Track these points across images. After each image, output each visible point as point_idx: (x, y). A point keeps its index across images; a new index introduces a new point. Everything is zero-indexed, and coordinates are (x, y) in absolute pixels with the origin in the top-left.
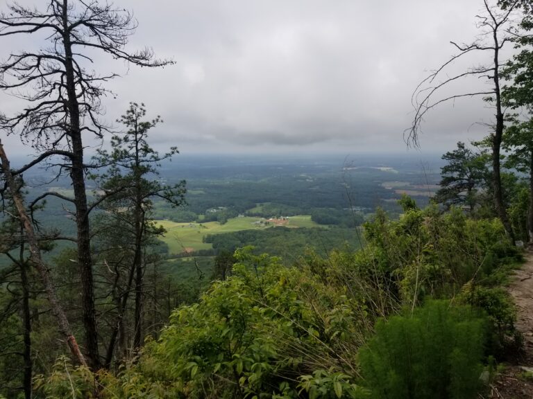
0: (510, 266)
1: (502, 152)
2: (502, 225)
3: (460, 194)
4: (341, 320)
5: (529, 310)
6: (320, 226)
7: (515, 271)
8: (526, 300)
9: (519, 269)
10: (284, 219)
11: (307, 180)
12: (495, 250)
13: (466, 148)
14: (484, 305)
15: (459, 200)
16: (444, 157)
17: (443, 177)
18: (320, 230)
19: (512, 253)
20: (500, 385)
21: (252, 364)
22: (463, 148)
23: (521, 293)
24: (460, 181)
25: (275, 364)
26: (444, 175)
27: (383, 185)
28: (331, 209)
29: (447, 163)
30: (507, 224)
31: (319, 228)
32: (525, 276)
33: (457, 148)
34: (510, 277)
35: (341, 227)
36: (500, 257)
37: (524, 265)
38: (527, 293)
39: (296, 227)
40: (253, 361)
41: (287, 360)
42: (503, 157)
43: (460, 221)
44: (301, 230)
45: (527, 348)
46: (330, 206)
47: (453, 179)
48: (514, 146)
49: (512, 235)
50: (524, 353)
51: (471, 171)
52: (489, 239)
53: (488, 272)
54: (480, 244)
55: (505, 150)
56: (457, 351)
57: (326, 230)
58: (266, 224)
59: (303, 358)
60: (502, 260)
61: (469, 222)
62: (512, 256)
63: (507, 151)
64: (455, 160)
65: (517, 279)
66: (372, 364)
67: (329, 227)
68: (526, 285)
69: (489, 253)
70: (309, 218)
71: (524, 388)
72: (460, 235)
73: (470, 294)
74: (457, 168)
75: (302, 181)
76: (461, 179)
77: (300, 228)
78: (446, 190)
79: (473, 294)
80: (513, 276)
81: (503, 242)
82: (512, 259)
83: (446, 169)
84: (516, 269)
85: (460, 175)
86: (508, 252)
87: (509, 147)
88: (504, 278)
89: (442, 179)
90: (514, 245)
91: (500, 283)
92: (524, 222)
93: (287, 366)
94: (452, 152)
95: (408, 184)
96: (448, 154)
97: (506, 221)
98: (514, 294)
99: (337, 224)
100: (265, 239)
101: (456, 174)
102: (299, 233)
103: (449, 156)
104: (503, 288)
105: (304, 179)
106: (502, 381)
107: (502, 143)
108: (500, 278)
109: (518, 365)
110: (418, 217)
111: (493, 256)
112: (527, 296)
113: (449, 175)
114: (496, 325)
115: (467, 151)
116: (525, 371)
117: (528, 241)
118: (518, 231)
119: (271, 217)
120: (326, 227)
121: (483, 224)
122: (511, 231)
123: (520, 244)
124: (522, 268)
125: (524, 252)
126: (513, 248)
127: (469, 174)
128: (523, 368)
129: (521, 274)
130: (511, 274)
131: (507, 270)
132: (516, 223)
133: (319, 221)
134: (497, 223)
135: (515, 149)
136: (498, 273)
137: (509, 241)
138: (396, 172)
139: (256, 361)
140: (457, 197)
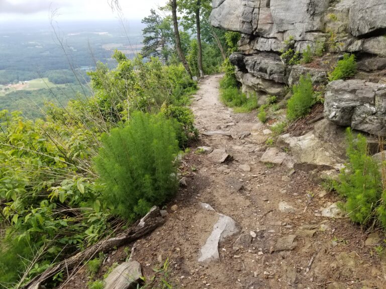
0: (191, 93)
1: (178, 14)
2: (184, 67)
3: (157, 49)
4: (78, 144)
5: (202, 117)
6: (59, 86)
7: (194, 96)
8: (200, 112)
9: (196, 94)
10: (23, 84)
11: (37, 46)
12: (181, 84)
13: (157, 14)
14: (175, 117)
15: (156, 54)
16: (143, 21)
17: (145, 37)
18: (59, 89)
19: (191, 84)
20: (187, 159)
21: (6, 192)
22: (155, 13)
23: (197, 108)
24: (156, 39)
25: (32, 190)
26: (145, 35)
27: (103, 47)
28: (64, 70)
29: (145, 26)
30: (186, 65)
31: (57, 87)
32: (199, 98)
33: (151, 14)
34: (191, 99)
35: (76, 84)
36: (184, 88)
37: (198, 91)
38: (201, 107)
39: (36, 89)
40: (7, 190)
41: (42, 184)
42: (180, 18)
43: (158, 67)
44: (41, 91)
45: (201, 138)
46: (62, 68)
47: (151, 38)
48: (185, 9)
49: (190, 73)
50: (199, 140)
51: (162, 32)
52: (177, 77)
53: (178, 98)
54: (172, 81)
55: (180, 12)
56: (155, 141)
57: (64, 88)
58: (6, 89)
59: (55, 179)
60: (186, 89)
61: (164, 68)
62: (191, 86)
63: (181, 13)
64: (151, 23)
65: (195, 100)
66: (102, 164)
67: (66, 86)
68: (200, 102)
69: (178, 86)
70: (46, 80)
71: (199, 157)
72: (159, 77)
73: (166, 110)
74: (153, 29)
75: (32, 48)
76: (156, 38)
77: (40, 90)
78: (148, 47)
79: (167, 111)
80: (192, 99)
81: (186, 78)
82: (191, 88)
83: (146, 31)
84: (194, 94)
85: (155, 35)
86: (189, 84)
87: (182, 10)
88: (187, 101)
89: (144, 39)
90: (192, 79)
91: (186, 104)
92: (196, 64)
93: (43, 189)
94: (148, 17)
95: (122, 45)
96: (146, 19)
97: (186, 64)
98: (193, 109)
99: (73, 82)
100: (8, 104)
101: (153, 35)
102: (41, 94)
103: (147, 20)
104: (187, 107)
105: (34, 46)
106: (188, 157)
107: (178, 7)
108: (185, 101)
109: (196, 147)
110: (129, 65)
111: (180, 88)
112: (201, 109)
113: (148, 35)
114: (184, 128)
115: (158, 16)
116: (200, 149)
117: (200, 76)
118: (193, 70)
119: (9, 83)
120: (63, 86)
121: (173, 68)
122: (189, 70)
123: (195, 78)
124: (197, 93)
125: (197, 83)
126: (191, 81)
127: (161, 34)
128: (199, 147)
129: (196, 97)
130: (192, 98)
131: (189, 95)
132: (192, 65)
133: (56, 82)
134: (181, 67)
135: (186, 12)
136: (184, 98)
137: (189, 77)
138: (111, 35)
139: (9, 189)
140: (156, 51)
